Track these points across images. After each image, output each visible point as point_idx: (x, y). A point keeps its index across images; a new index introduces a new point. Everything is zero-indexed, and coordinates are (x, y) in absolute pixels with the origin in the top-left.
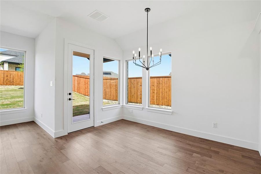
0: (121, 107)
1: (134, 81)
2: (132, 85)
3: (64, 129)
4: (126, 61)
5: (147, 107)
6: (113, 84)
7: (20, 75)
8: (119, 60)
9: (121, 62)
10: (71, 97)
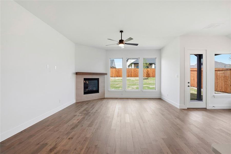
10: (189, 84)
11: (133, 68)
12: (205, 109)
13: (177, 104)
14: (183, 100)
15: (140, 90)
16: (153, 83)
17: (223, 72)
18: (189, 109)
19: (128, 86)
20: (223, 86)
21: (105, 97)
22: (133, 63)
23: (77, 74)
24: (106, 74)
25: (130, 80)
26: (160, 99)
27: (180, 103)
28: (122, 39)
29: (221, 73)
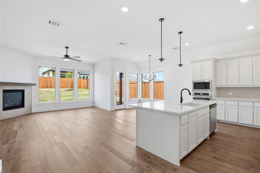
0: (138, 100)
1: (148, 84)
2: (146, 87)
3: (113, 107)
4: (141, 74)
5: (152, 99)
6: (133, 86)
7: (64, 81)
8: (137, 73)
9: (139, 75)
10: (116, 93)
11: (52, 77)
12: (125, 109)
13: (109, 108)
14: (112, 105)
15: (75, 101)
16: (81, 94)
17: (134, 84)
18: (116, 110)
19: (51, 98)
20: (134, 95)
21: (33, 112)
22: (51, 70)
24: (35, 85)
25: (50, 92)
26: (94, 107)
27: (111, 107)
28: (68, 55)
29: (133, 85)
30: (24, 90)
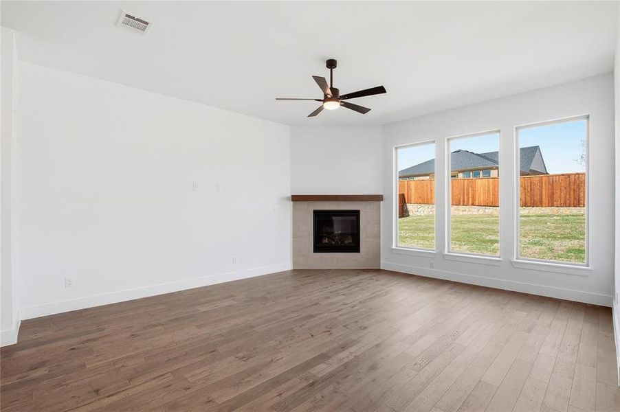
21: (381, 268)
23: (296, 199)
30: (358, 212)
